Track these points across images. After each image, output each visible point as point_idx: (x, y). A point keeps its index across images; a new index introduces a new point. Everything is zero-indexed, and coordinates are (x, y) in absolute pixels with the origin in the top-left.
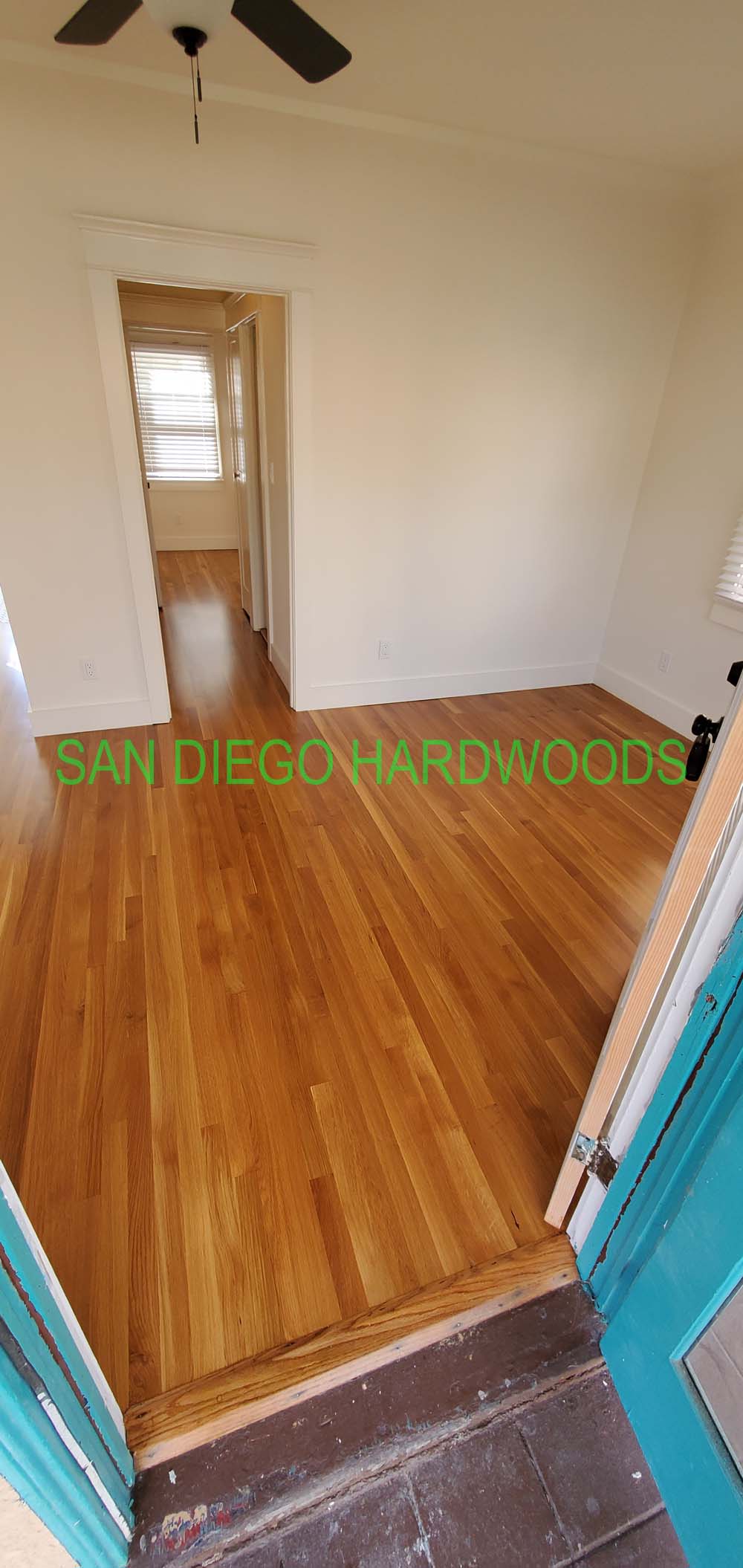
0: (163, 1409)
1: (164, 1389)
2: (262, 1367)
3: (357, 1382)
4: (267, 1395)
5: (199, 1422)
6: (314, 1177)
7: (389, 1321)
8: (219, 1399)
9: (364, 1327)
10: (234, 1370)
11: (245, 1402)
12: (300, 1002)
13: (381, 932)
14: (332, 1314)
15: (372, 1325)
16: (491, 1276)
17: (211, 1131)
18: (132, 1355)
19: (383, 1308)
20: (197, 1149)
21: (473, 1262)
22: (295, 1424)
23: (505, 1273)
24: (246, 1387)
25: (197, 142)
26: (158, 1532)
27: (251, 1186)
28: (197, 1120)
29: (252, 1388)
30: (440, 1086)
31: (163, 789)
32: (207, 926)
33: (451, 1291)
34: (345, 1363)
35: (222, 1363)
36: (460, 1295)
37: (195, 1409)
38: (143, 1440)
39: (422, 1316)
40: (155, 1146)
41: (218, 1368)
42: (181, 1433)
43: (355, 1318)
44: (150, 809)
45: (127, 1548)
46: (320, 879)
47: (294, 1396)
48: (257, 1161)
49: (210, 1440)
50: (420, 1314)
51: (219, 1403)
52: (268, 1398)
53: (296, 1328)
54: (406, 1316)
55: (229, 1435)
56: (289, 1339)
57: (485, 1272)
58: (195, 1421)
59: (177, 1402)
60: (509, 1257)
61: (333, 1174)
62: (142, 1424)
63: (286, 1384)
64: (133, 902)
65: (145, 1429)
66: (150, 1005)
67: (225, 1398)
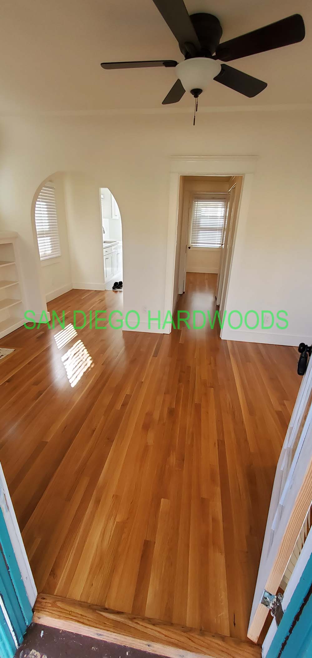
0: (50, 602)
1: (55, 594)
2: (91, 611)
3: (125, 648)
4: (87, 625)
5: (59, 617)
6: (147, 540)
7: (151, 630)
8: (70, 613)
9: (138, 624)
10: (81, 604)
11: (79, 622)
12: (173, 459)
13: (221, 443)
14: (127, 607)
15: (142, 625)
16: (209, 642)
17: (116, 497)
18: (52, 572)
19: (150, 621)
20: (108, 502)
21: (203, 628)
22: (93, 648)
23: (217, 646)
24: (82, 615)
25: (194, 125)
26: (28, 654)
27: (121, 528)
28: (113, 489)
29: (84, 617)
30: (222, 529)
31: (156, 358)
32: (149, 415)
33: (186, 636)
34: (123, 635)
35: (78, 598)
36: (189, 640)
37: (61, 610)
38: (39, 609)
39: (166, 638)
40: (95, 493)
41: (76, 599)
42: (52, 617)
43: (136, 617)
44: (149, 364)
45: (15, 651)
46: (203, 410)
47: (98, 634)
48: (127, 519)
49: (60, 628)
50: (166, 636)
51: (70, 614)
52: (87, 626)
53: (111, 603)
54: (159, 632)
55: (68, 632)
56: (107, 606)
57: (206, 637)
58: (58, 615)
59: (57, 602)
60: (223, 638)
61: (155, 542)
62: (42, 602)
63: (95, 625)
64: (128, 397)
65: (42, 605)
66: (116, 437)
67: (73, 614)
